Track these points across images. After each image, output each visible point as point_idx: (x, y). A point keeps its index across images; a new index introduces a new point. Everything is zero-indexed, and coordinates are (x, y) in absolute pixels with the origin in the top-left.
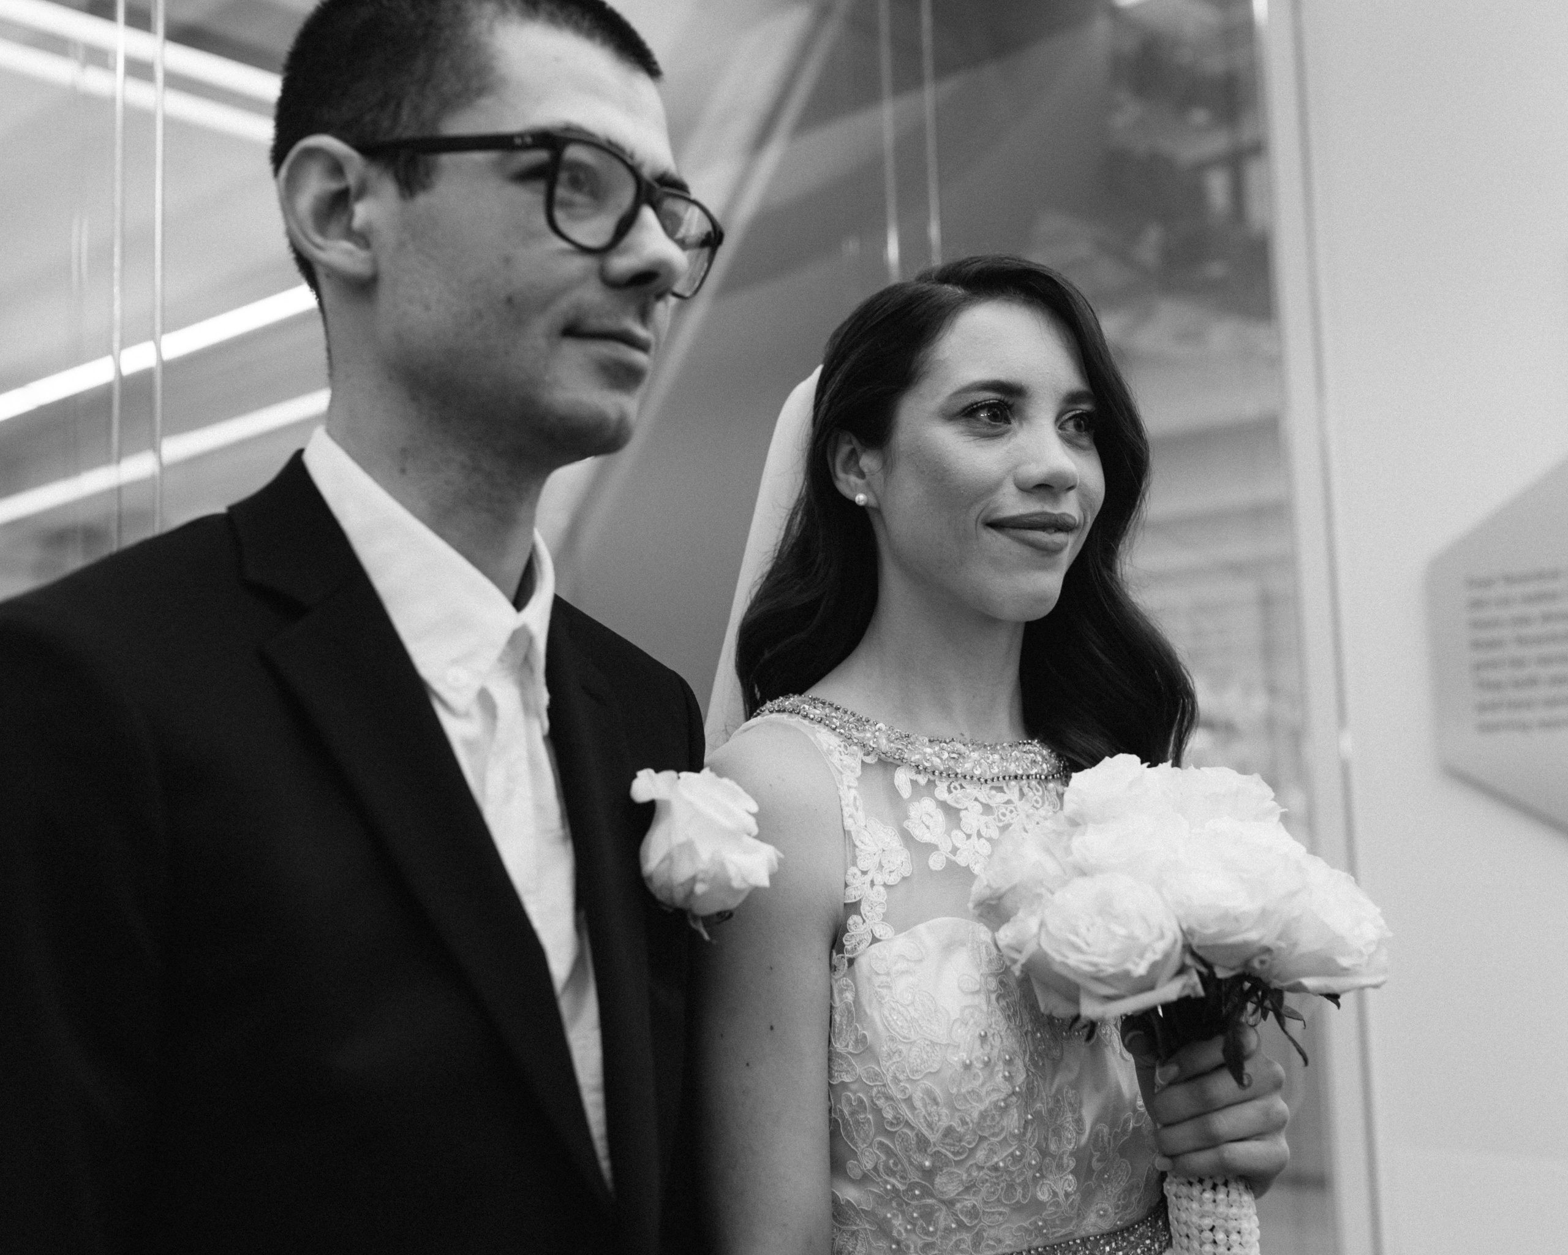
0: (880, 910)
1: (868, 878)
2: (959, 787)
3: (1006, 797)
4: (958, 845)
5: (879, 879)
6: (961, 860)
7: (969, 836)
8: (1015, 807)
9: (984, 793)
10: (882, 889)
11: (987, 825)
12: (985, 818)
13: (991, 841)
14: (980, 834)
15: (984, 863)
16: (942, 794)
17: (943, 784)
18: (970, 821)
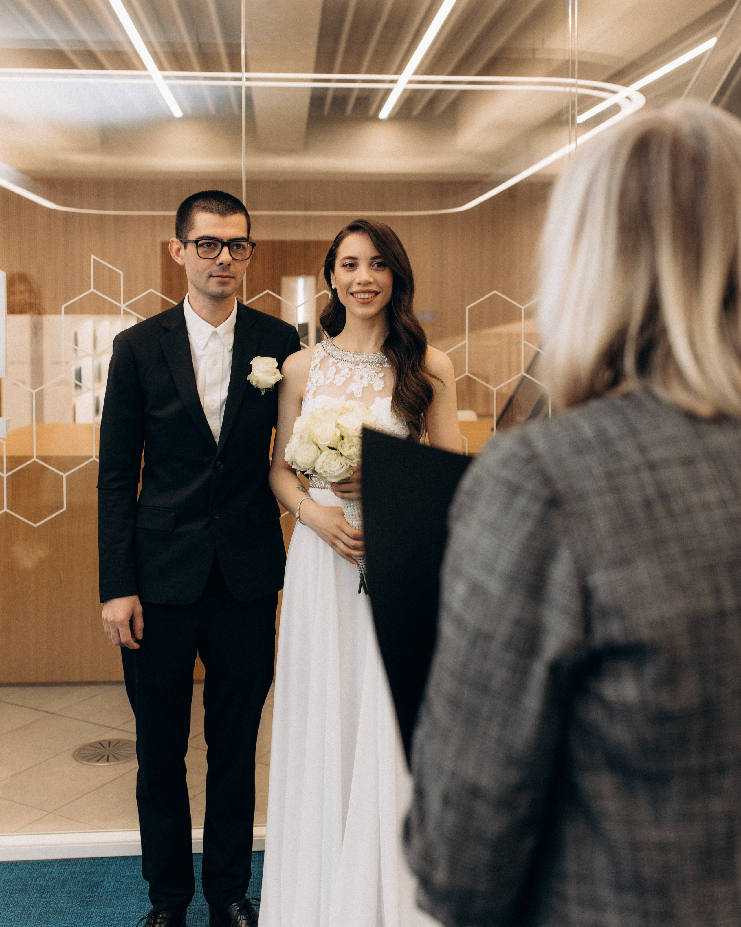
0: (313, 392)
1: (312, 385)
2: (345, 364)
3: (359, 367)
4: (336, 378)
5: (315, 385)
6: (334, 382)
7: (340, 376)
8: (360, 370)
9: (352, 366)
10: (315, 387)
11: (348, 374)
12: (348, 372)
13: (346, 378)
14: (344, 376)
15: (341, 384)
16: (339, 365)
17: (341, 362)
18: (343, 372)
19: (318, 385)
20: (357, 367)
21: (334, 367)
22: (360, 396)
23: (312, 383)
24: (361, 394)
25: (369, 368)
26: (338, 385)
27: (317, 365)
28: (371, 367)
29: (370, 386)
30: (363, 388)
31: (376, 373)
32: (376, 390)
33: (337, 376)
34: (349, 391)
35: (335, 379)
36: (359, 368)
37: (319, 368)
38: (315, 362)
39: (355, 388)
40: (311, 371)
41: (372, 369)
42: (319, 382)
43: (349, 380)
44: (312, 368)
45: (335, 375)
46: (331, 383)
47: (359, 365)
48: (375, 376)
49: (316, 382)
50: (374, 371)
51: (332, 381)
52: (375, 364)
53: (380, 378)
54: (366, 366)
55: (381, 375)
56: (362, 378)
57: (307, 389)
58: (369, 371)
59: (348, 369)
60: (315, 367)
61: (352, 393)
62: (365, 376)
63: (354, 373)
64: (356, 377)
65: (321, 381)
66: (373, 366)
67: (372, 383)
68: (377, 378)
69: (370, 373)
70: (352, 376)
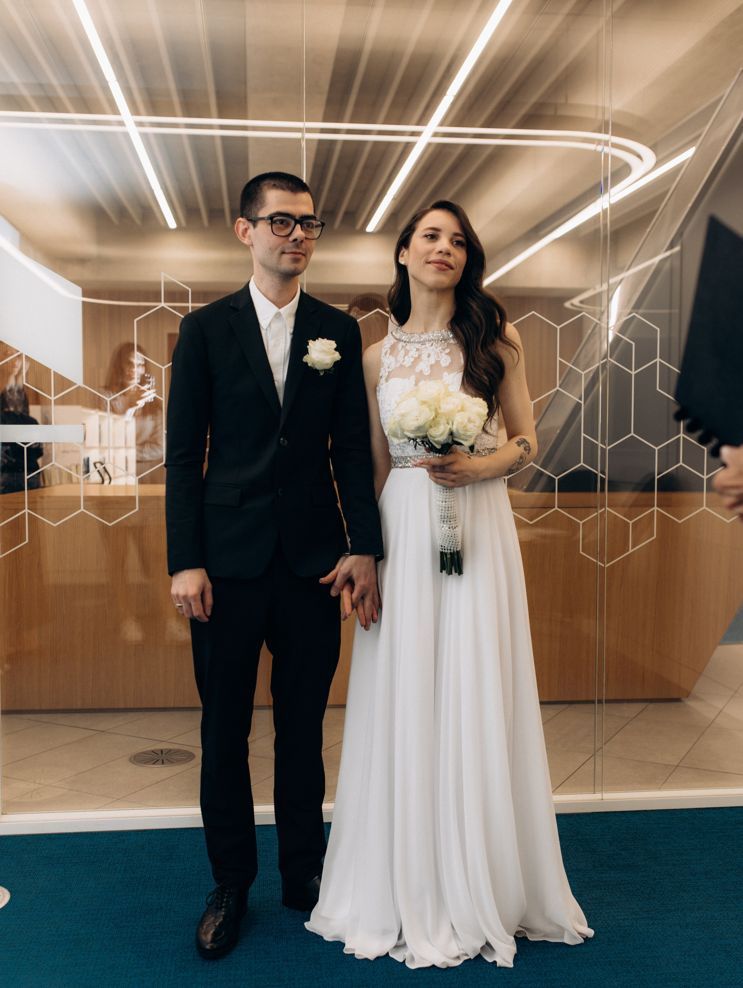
0: (386, 377)
1: (385, 370)
2: (413, 345)
4: (405, 359)
5: (387, 370)
6: (404, 364)
7: (409, 358)
8: (427, 349)
9: (419, 346)
10: (388, 372)
11: (415, 354)
12: (416, 352)
13: (415, 358)
14: (412, 357)
15: (410, 364)
16: (408, 347)
17: (408, 345)
18: (411, 353)
19: (390, 370)
20: (424, 346)
21: (403, 350)
22: (429, 373)
23: (384, 369)
24: (430, 371)
25: (435, 345)
26: (407, 366)
27: (387, 351)
28: (437, 344)
29: (438, 362)
30: (432, 366)
31: (442, 349)
32: (444, 366)
33: (406, 357)
34: (418, 370)
35: (404, 361)
36: (426, 347)
37: (390, 354)
38: (385, 348)
39: (424, 367)
40: (382, 358)
41: (438, 346)
42: (390, 367)
43: (418, 360)
44: (383, 355)
45: (404, 357)
46: (401, 366)
47: (425, 344)
48: (441, 352)
49: (389, 367)
50: (440, 348)
51: (402, 363)
52: (441, 341)
53: (446, 354)
54: (432, 345)
55: (448, 351)
56: (429, 356)
57: (380, 375)
58: (436, 349)
59: (416, 349)
60: (386, 353)
61: (421, 371)
62: (432, 353)
63: (421, 352)
64: (424, 356)
65: (393, 366)
66: (439, 343)
67: (439, 359)
68: (443, 354)
69: (436, 350)
70: (420, 356)
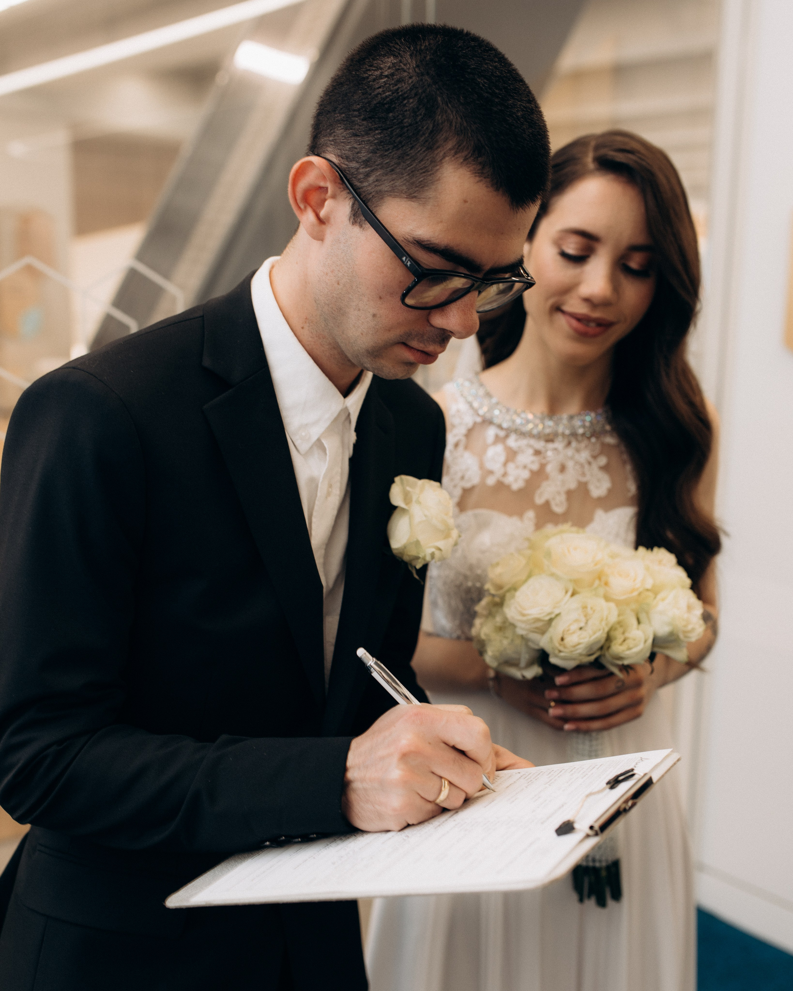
0: (456, 500)
1: (453, 483)
3: (555, 446)
4: (508, 471)
5: (460, 484)
6: (507, 481)
7: (518, 467)
9: (540, 445)
12: (533, 458)
13: (532, 472)
16: (511, 442)
17: (513, 437)
18: (522, 458)
19: (468, 485)
20: (550, 446)
21: (500, 447)
22: (563, 510)
23: (452, 480)
24: (565, 505)
25: (576, 447)
27: (459, 441)
28: (581, 445)
29: (583, 486)
30: (569, 493)
31: (591, 457)
32: (595, 496)
33: (511, 466)
34: (539, 500)
37: (466, 449)
39: (552, 493)
40: (448, 454)
41: (582, 449)
42: (468, 477)
43: (538, 475)
45: (505, 465)
47: (554, 441)
48: (589, 463)
50: (587, 454)
52: (588, 437)
53: (600, 468)
55: (603, 460)
58: (577, 454)
59: (531, 451)
60: (458, 447)
61: (547, 504)
62: (570, 464)
63: (545, 458)
64: (551, 469)
66: (584, 442)
67: (586, 479)
68: (595, 467)
69: (578, 457)
70: (543, 466)
